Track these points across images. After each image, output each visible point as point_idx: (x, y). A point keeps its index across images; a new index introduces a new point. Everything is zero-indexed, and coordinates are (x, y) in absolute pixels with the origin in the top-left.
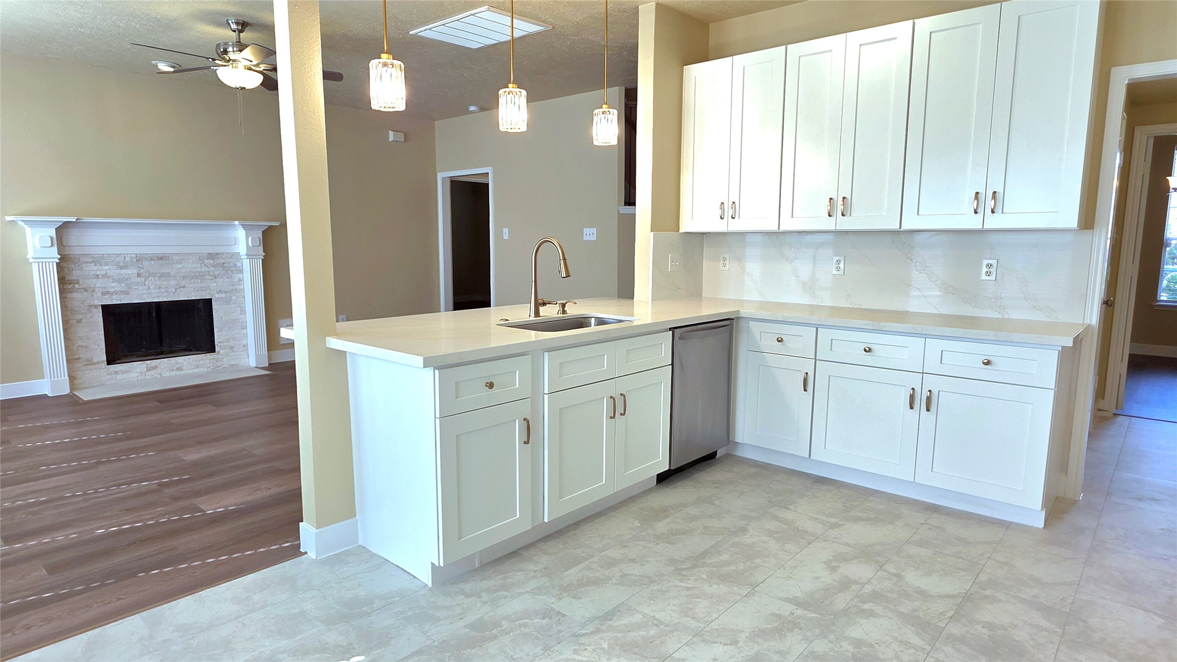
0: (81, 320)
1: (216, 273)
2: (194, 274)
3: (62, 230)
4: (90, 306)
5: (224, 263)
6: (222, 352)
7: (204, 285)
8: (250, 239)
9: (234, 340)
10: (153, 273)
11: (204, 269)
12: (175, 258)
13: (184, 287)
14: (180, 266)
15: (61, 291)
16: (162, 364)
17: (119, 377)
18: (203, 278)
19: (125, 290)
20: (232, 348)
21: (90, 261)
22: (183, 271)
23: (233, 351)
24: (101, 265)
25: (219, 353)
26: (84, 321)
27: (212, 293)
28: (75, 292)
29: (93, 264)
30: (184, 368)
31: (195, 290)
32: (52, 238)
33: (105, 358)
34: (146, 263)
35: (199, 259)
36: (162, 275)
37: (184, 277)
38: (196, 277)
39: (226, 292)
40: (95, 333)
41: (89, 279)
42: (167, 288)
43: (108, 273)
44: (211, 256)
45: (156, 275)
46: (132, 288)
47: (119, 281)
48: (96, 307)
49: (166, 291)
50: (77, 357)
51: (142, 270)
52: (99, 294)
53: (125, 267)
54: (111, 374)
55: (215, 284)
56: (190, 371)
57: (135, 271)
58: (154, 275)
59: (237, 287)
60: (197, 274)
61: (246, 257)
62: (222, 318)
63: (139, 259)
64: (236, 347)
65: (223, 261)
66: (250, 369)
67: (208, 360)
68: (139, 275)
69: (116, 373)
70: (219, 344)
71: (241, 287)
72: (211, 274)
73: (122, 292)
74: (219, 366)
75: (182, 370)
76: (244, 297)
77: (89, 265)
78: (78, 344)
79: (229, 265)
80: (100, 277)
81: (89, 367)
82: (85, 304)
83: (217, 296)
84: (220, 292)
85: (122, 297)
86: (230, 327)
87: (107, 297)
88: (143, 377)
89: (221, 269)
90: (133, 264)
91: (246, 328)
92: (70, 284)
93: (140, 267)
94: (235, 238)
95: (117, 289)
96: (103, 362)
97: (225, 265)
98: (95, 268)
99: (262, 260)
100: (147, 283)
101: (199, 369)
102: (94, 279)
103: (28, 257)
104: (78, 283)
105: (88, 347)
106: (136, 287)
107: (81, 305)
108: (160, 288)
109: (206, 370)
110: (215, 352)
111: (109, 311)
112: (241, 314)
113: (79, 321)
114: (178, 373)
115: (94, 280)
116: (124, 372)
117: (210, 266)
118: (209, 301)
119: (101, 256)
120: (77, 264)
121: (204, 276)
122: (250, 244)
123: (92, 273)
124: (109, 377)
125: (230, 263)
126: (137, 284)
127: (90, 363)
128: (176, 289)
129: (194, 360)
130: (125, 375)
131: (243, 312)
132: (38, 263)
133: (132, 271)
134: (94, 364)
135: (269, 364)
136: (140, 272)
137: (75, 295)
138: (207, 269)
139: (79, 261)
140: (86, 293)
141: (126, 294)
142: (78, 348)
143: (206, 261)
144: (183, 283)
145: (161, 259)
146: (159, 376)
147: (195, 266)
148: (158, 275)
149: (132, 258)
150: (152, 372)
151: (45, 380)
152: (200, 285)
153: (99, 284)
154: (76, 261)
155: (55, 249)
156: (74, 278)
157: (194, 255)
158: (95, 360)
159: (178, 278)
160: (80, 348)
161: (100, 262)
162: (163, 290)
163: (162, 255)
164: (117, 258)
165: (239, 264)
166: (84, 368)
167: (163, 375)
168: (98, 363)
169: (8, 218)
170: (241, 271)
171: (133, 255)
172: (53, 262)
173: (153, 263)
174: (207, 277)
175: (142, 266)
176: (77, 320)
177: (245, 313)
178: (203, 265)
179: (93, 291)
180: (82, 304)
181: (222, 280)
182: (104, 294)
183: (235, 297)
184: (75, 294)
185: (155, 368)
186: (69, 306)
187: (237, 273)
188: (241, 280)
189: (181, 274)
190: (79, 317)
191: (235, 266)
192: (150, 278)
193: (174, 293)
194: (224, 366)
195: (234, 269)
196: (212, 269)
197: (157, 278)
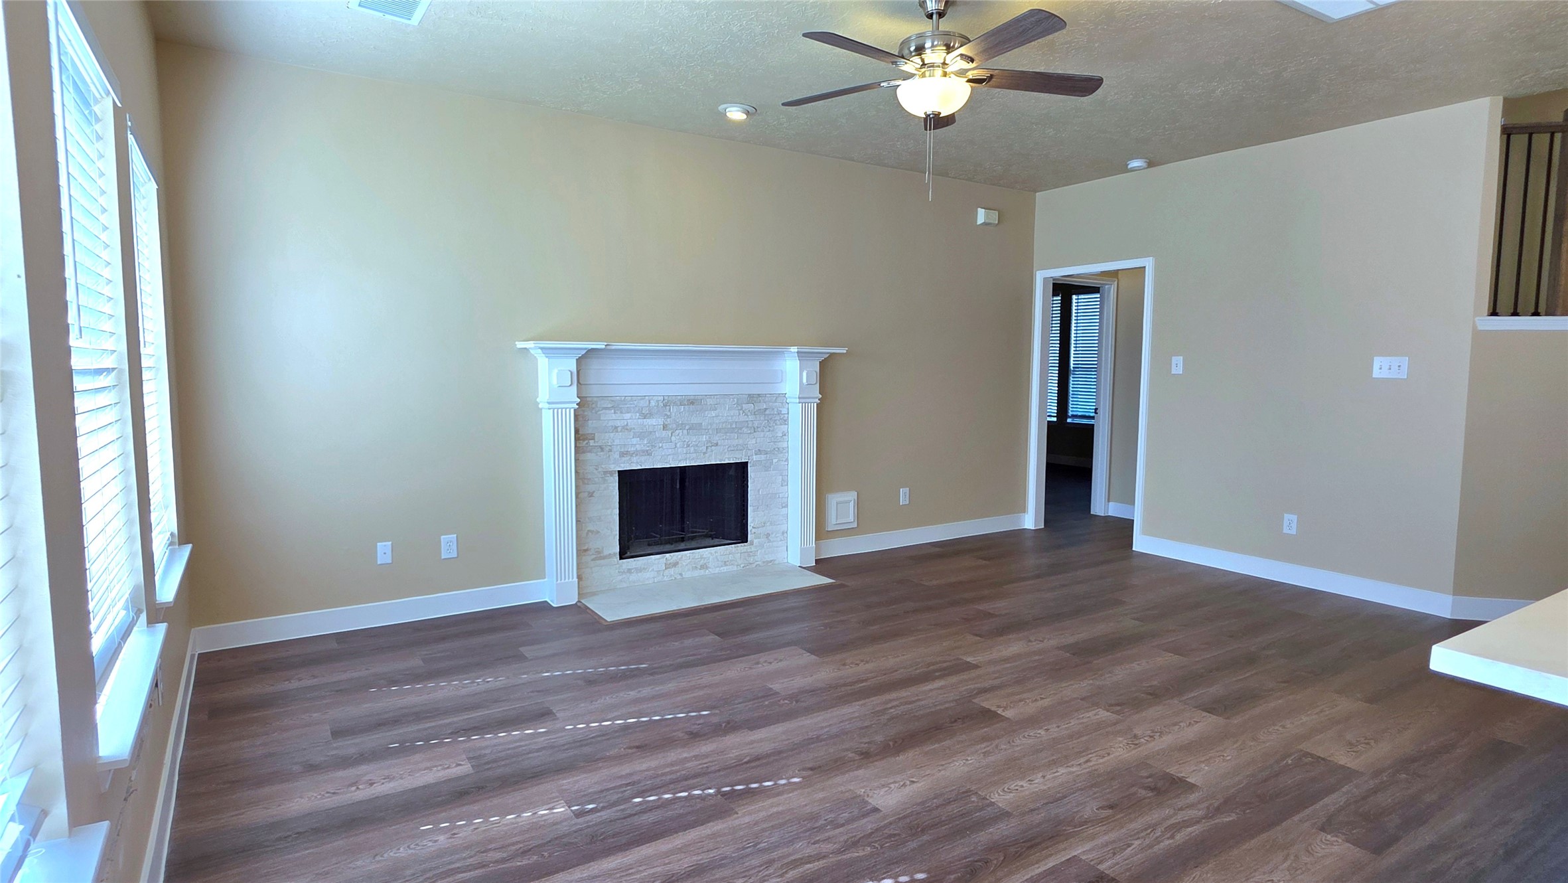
0: (594, 492)
1: (756, 424)
2: (729, 426)
3: (584, 359)
4: (605, 473)
5: (766, 409)
6: (755, 541)
7: (741, 441)
8: (805, 374)
9: (771, 524)
10: (682, 424)
11: (743, 418)
12: (710, 401)
13: (717, 444)
14: (713, 414)
15: (578, 450)
16: (684, 558)
17: (633, 577)
18: (740, 431)
19: (648, 449)
20: (767, 536)
21: (609, 406)
22: (718, 421)
23: (770, 542)
24: (621, 413)
25: (752, 544)
26: (597, 494)
27: (749, 453)
28: (590, 452)
29: (613, 411)
30: (710, 565)
31: (729, 449)
32: (572, 373)
33: (617, 549)
34: (674, 409)
35: (737, 404)
36: (692, 428)
37: (718, 431)
38: (733, 430)
39: (766, 453)
40: (609, 512)
41: (606, 432)
42: (697, 445)
43: (629, 424)
44: (752, 398)
45: (685, 427)
46: (655, 447)
47: (641, 436)
48: (611, 473)
49: (696, 451)
50: (586, 548)
51: (668, 420)
52: (617, 456)
53: (650, 415)
54: (624, 572)
55: (754, 441)
56: (717, 570)
57: (661, 421)
58: (681, 426)
59: (780, 445)
60: (734, 426)
61: (797, 400)
62: (759, 490)
63: (667, 403)
64: (773, 535)
65: (765, 407)
67: (739, 554)
68: (665, 427)
69: (629, 571)
70: (754, 530)
71: (785, 445)
72: (750, 425)
73: (643, 451)
74: (751, 564)
75: (707, 568)
76: (787, 460)
77: (607, 411)
78: (588, 529)
79: (772, 413)
80: (619, 429)
81: (598, 562)
82: (600, 470)
83: (755, 458)
84: (759, 452)
85: (643, 458)
86: (767, 505)
87: (625, 458)
88: (660, 578)
89: (762, 418)
90: (659, 411)
91: (787, 506)
92: (584, 440)
93: (666, 415)
94: (782, 371)
95: (638, 447)
96: (615, 554)
97: (767, 412)
98: (614, 416)
99: (817, 404)
100: (673, 439)
101: (728, 567)
102: (612, 432)
103: (538, 400)
104: (593, 439)
105: (598, 532)
106: (661, 445)
107: (595, 471)
108: (688, 446)
109: (735, 568)
110: (747, 541)
111: (628, 479)
112: (782, 486)
113: (593, 495)
114: (702, 572)
115: (612, 435)
116: (639, 570)
117: (749, 414)
118: (744, 466)
119: (623, 398)
120: (594, 411)
121: (741, 429)
122: (805, 381)
123: (610, 424)
124: (620, 578)
125: (774, 409)
126: (662, 440)
127: (600, 556)
128: (707, 447)
129: (722, 553)
131: (785, 483)
132: (554, 409)
133: (656, 422)
134: (604, 558)
135: (817, 561)
136: (666, 423)
137: (591, 456)
138: (746, 418)
139: (596, 405)
140: (601, 453)
141: (648, 455)
142: (587, 534)
143: (745, 406)
144: (716, 439)
145: (692, 403)
146: (679, 577)
147: (732, 414)
148: (687, 427)
149: (658, 401)
150: (672, 571)
151: (546, 580)
152: (736, 442)
153: (617, 439)
154: (594, 406)
155: (574, 388)
156: (590, 431)
157: (731, 396)
158: (606, 553)
159: (710, 432)
160: (590, 533)
161: (621, 408)
162: (692, 449)
163: (692, 397)
164: (642, 401)
165: (784, 411)
166: (594, 563)
167: (684, 576)
168: (610, 556)
169: (520, 345)
170: (785, 422)
171: (659, 398)
172: (570, 409)
173: (682, 410)
174: (745, 430)
175: (669, 414)
176: (589, 493)
177: (787, 485)
178: (741, 412)
179: (610, 451)
180: (597, 470)
181: (762, 433)
182: (622, 454)
183: (776, 460)
184: (589, 454)
185: (675, 564)
186: (584, 471)
187: (781, 425)
188: (785, 435)
189: (714, 426)
190: (594, 487)
191: (779, 413)
192: (677, 432)
193: (704, 453)
194: (758, 563)
195: (777, 418)
196: (751, 418)
197: (685, 432)
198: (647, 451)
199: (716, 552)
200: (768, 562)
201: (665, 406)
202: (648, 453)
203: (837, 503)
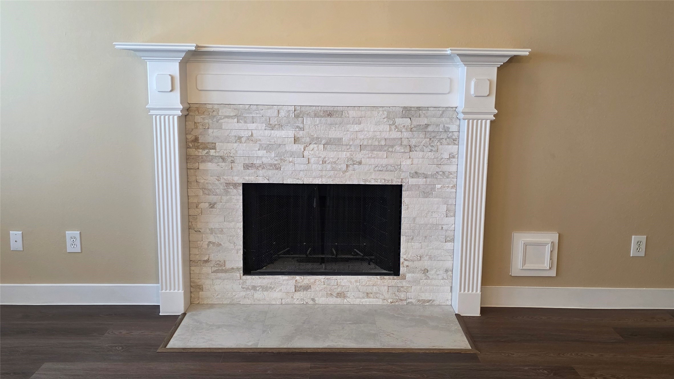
0: (215, 203)
1: (413, 142)
2: (377, 143)
3: (186, 63)
4: (228, 184)
5: (427, 126)
6: (409, 276)
7: (391, 161)
8: (473, 83)
9: (430, 258)
11: (395, 134)
12: (352, 114)
13: (360, 163)
14: (356, 128)
16: (317, 283)
17: (259, 295)
18: (390, 149)
19: (276, 162)
20: (426, 271)
22: (362, 137)
23: (428, 278)
24: (245, 122)
25: (404, 278)
26: (219, 206)
27: (403, 175)
28: (209, 161)
29: (236, 120)
31: (377, 169)
32: (172, 78)
33: (241, 264)
34: (308, 121)
35: (388, 117)
36: (329, 143)
37: (361, 147)
38: (380, 148)
39: (426, 176)
40: (232, 225)
41: (228, 142)
42: (335, 163)
43: (254, 135)
44: (407, 112)
45: (321, 141)
46: (285, 161)
47: (268, 148)
48: (235, 185)
49: (333, 169)
50: (206, 259)
51: (301, 132)
52: (241, 168)
53: (281, 126)
54: (248, 289)
55: (409, 162)
57: (292, 134)
58: (317, 140)
59: (445, 168)
60: (383, 143)
61: (464, 116)
62: (414, 219)
63: (298, 114)
64: (433, 272)
65: (426, 122)
67: (386, 288)
68: (296, 140)
69: (254, 288)
70: (406, 263)
71: (453, 169)
72: (405, 142)
73: (271, 165)
74: (401, 300)
75: (345, 297)
76: (452, 186)
77: (230, 120)
79: (436, 130)
80: (243, 140)
81: (220, 275)
82: (222, 181)
83: (412, 181)
84: (416, 174)
85: (270, 173)
86: (426, 237)
87: (251, 171)
88: (289, 300)
89: (422, 135)
90: (289, 122)
91: (453, 240)
92: (204, 149)
93: (298, 127)
94: (448, 81)
95: (265, 160)
96: (238, 269)
97: (430, 129)
98: (237, 126)
99: (491, 122)
100: (306, 153)
101: (371, 300)
102: (236, 142)
103: (148, 106)
104: (214, 148)
105: (221, 244)
106: (291, 159)
107: (217, 182)
108: (324, 162)
110: (398, 274)
113: (212, 205)
114: (339, 301)
115: (235, 145)
116: (265, 288)
117: (403, 130)
118: (399, 188)
119: (247, 106)
120: (215, 120)
121: (392, 146)
122: (472, 92)
123: (233, 133)
124: (245, 293)
125: (438, 125)
126: (292, 154)
127: (221, 268)
128: (347, 166)
129: (364, 284)
130: (265, 293)
131: (448, 213)
133: (288, 133)
134: (226, 271)
135: (483, 310)
136: (298, 136)
137: (210, 166)
138: (398, 135)
139: (218, 113)
140: (223, 164)
142: (208, 245)
143: (399, 121)
144: (358, 156)
145: (330, 115)
146: (311, 302)
147: (381, 129)
148: (323, 142)
150: (303, 295)
152: (384, 162)
153: (241, 150)
154: (215, 113)
155: (177, 95)
156: (210, 140)
157: (381, 109)
158: (228, 266)
159: (353, 148)
160: (211, 245)
161: (245, 117)
162: (329, 166)
163: (332, 109)
164: (269, 111)
165: (451, 128)
166: (213, 276)
167: (317, 302)
168: (232, 270)
170: (455, 141)
171: (287, 111)
172: (173, 116)
173: (318, 122)
174: (398, 148)
175: (301, 126)
176: (210, 203)
177: (454, 216)
178: (393, 127)
179: (233, 162)
180: (218, 180)
181: (421, 154)
182: (247, 167)
183: (439, 186)
184: (209, 164)
185: (307, 288)
186: (202, 181)
187: (448, 144)
188: (454, 157)
189: (357, 142)
190: (212, 198)
191: (446, 130)
192: (312, 146)
193: (344, 172)
194: (410, 300)
195: (444, 136)
196: (406, 134)
197: (321, 147)
198: (275, 165)
199: (356, 281)
200: (424, 301)
201: (297, 116)
202: (277, 167)
203: (526, 245)
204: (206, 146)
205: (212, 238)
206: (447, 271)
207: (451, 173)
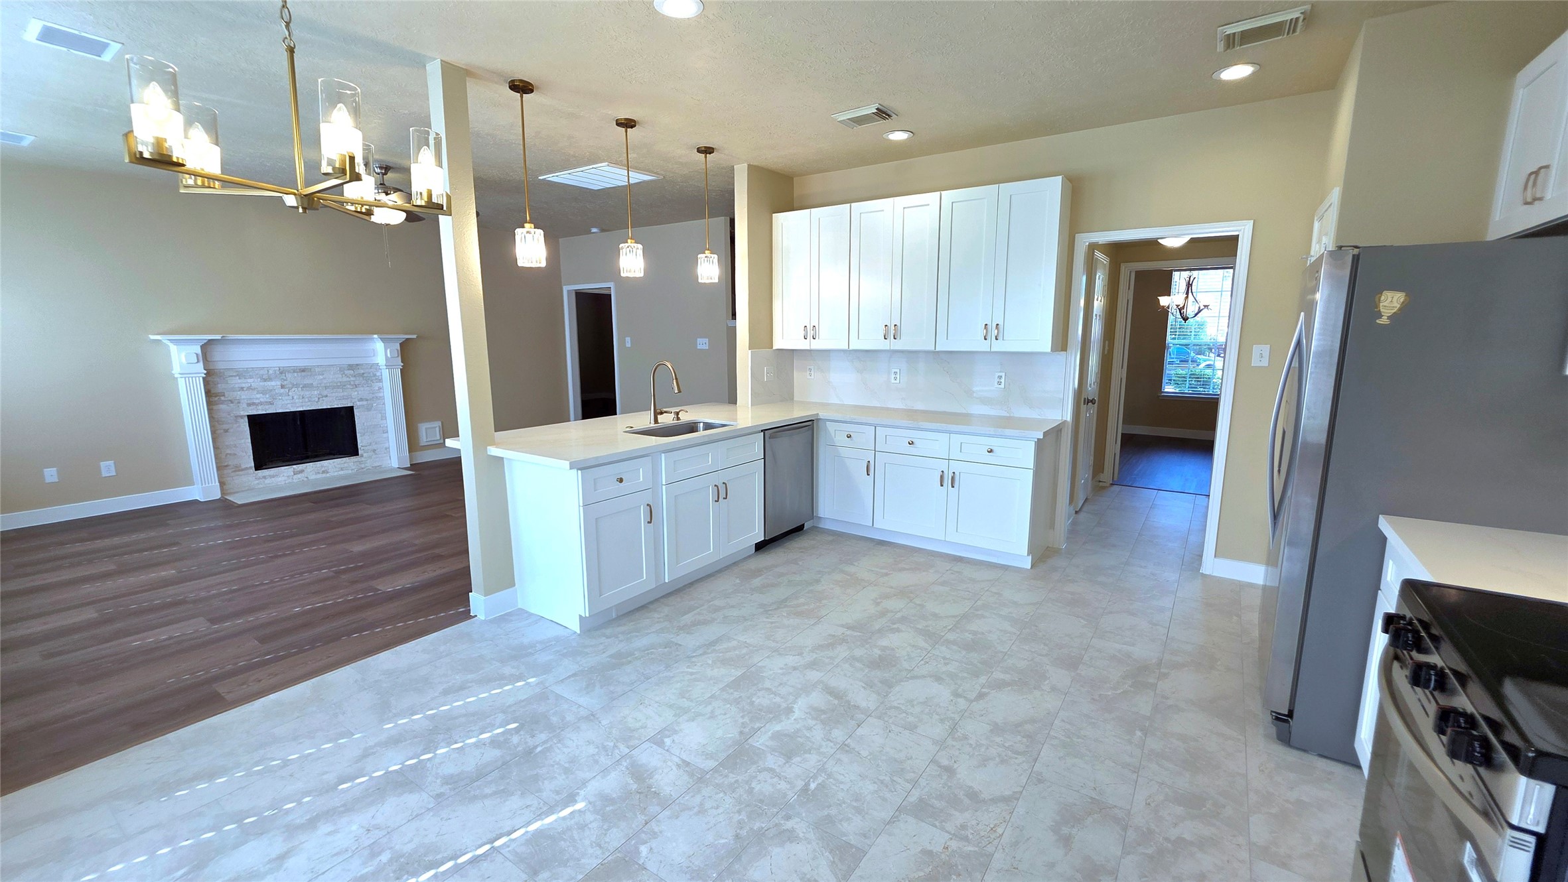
0: (229, 429)
1: (357, 383)
2: (335, 385)
3: (207, 347)
4: (237, 417)
5: (363, 374)
6: (365, 455)
7: (345, 394)
8: (388, 351)
9: (376, 443)
10: (296, 384)
11: (345, 379)
12: (317, 370)
13: (326, 396)
14: (321, 377)
15: (209, 403)
16: (308, 467)
17: (267, 481)
19: (270, 401)
20: (374, 451)
21: (234, 374)
22: (325, 382)
23: (376, 454)
24: (245, 378)
25: (362, 456)
26: (231, 430)
27: (353, 401)
28: (222, 404)
29: (238, 378)
30: (329, 471)
31: (337, 399)
32: (197, 355)
33: (253, 464)
34: (289, 376)
35: (340, 370)
36: (305, 386)
37: (326, 388)
38: (338, 387)
39: (367, 400)
40: (243, 441)
41: (234, 391)
42: (310, 397)
43: (252, 386)
44: (351, 367)
45: (299, 386)
46: (276, 399)
47: (264, 392)
48: (242, 417)
49: (309, 401)
50: (226, 464)
51: (285, 382)
52: (245, 406)
53: (270, 379)
54: (260, 478)
55: (356, 393)
56: (336, 474)
57: (279, 383)
58: (297, 386)
59: (377, 395)
60: (339, 384)
61: (385, 367)
62: (364, 423)
63: (282, 371)
64: (378, 450)
65: (362, 372)
66: (392, 470)
67: (353, 463)
68: (283, 387)
69: (264, 477)
70: (362, 448)
71: (381, 395)
72: (352, 383)
73: (266, 402)
74: (363, 468)
75: (328, 472)
76: (384, 404)
77: (233, 378)
78: (227, 452)
79: (369, 375)
80: (245, 389)
81: (237, 473)
82: (232, 415)
83: (358, 403)
84: (361, 400)
85: (267, 407)
86: (372, 432)
87: (252, 407)
88: (290, 480)
89: (361, 379)
90: (276, 376)
91: (387, 432)
92: (216, 397)
93: (283, 379)
94: (374, 350)
95: (262, 400)
96: (251, 468)
97: (365, 375)
98: (239, 381)
99: (401, 369)
100: (290, 393)
102: (239, 391)
103: (173, 372)
104: (224, 396)
105: (235, 454)
106: (280, 398)
108: (303, 398)
109: (350, 472)
110: (358, 455)
111: (256, 422)
112: (382, 419)
113: (226, 431)
114: (324, 475)
115: (239, 393)
116: (273, 476)
117: (350, 376)
118: (352, 408)
119: (245, 369)
120: (223, 378)
121: (345, 386)
122: (389, 355)
123: (237, 386)
124: (257, 482)
125: (369, 373)
126: (281, 395)
127: (238, 469)
128: (319, 398)
129: (338, 463)
130: (273, 479)
131: (384, 418)
132: (185, 378)
133: (275, 384)
134: (242, 470)
135: (411, 465)
136: (284, 384)
137: (223, 407)
138: (348, 379)
139: (225, 375)
140: (231, 405)
141: (271, 404)
142: (226, 456)
143: (346, 372)
144: (325, 393)
145: (303, 371)
146: (306, 479)
147: (336, 377)
148: (301, 386)
149: (275, 371)
150: (299, 476)
151: (195, 486)
152: (342, 394)
153: (243, 396)
154: (222, 375)
155: (201, 365)
157: (335, 366)
158: (243, 466)
159: (320, 388)
160: (228, 456)
161: (244, 375)
162: (307, 400)
163: (303, 367)
164: (262, 371)
165: (378, 374)
166: (233, 474)
167: (309, 478)
168: (246, 469)
169: (152, 337)
170: (380, 381)
171: (276, 369)
172: (199, 377)
173: (296, 375)
174: (348, 386)
175: (285, 378)
176: (224, 430)
177: (386, 419)
178: (344, 375)
179: (239, 403)
180: (229, 415)
181: (362, 389)
182: (249, 405)
183: (376, 404)
184: (221, 406)
185: (302, 471)
186: (216, 417)
187: (377, 382)
188: (381, 389)
189: (323, 385)
190: (226, 427)
191: (375, 375)
192: (293, 389)
193: (317, 402)
194: (367, 466)
195: (374, 378)
196: (352, 379)
197: (300, 389)
199: (334, 463)
200: (376, 467)
201: (281, 373)
202: (271, 403)
203: (426, 429)
204: (216, 395)
205: (228, 451)
206: (386, 449)
207: (380, 397)
